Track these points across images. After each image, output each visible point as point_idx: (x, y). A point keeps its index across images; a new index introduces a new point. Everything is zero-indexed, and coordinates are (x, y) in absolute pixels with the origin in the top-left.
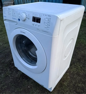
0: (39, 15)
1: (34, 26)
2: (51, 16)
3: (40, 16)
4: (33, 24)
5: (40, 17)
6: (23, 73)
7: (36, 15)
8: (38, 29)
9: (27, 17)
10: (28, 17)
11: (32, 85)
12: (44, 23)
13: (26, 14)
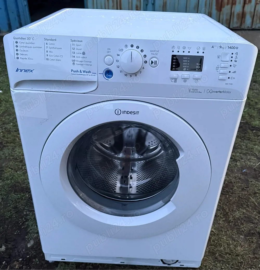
0: (199, 48)
2: (237, 48)
3: (201, 51)
4: (172, 78)
7: (186, 50)
9: (146, 59)
10: (154, 60)
12: (217, 68)
13: (142, 51)
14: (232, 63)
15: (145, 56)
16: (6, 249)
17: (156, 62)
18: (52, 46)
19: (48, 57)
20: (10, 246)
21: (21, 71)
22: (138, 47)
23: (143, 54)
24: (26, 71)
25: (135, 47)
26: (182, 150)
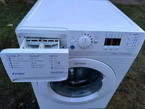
0: (119, 35)
2: (138, 35)
4: (104, 49)
5: (120, 38)
10: (96, 41)
12: (127, 44)
13: (90, 37)
14: (134, 42)
15: (92, 39)
16: (24, 104)
17: (97, 42)
18: (36, 60)
19: (34, 66)
20: (25, 103)
21: (16, 74)
22: (88, 35)
23: (91, 38)
24: (19, 74)
25: (87, 35)
26: (105, 77)
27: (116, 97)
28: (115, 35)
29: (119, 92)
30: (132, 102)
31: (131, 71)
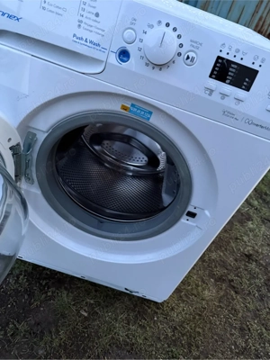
0: (256, 58)
1: (216, 97)
3: (258, 63)
4: (207, 89)
5: (255, 67)
6: (35, 267)
7: (239, 56)
8: (228, 113)
9: (181, 50)
10: (191, 54)
11: (92, 302)
13: (179, 36)
15: (181, 46)
17: (193, 59)
21: (3, 14)
22: (175, 29)
23: (179, 41)
24: (10, 16)
25: (171, 28)
27: (204, 289)
28: (244, 54)
29: (216, 280)
30: (240, 315)
31: (262, 245)
